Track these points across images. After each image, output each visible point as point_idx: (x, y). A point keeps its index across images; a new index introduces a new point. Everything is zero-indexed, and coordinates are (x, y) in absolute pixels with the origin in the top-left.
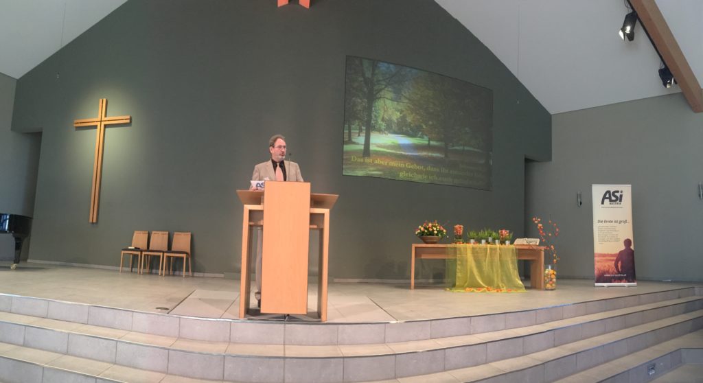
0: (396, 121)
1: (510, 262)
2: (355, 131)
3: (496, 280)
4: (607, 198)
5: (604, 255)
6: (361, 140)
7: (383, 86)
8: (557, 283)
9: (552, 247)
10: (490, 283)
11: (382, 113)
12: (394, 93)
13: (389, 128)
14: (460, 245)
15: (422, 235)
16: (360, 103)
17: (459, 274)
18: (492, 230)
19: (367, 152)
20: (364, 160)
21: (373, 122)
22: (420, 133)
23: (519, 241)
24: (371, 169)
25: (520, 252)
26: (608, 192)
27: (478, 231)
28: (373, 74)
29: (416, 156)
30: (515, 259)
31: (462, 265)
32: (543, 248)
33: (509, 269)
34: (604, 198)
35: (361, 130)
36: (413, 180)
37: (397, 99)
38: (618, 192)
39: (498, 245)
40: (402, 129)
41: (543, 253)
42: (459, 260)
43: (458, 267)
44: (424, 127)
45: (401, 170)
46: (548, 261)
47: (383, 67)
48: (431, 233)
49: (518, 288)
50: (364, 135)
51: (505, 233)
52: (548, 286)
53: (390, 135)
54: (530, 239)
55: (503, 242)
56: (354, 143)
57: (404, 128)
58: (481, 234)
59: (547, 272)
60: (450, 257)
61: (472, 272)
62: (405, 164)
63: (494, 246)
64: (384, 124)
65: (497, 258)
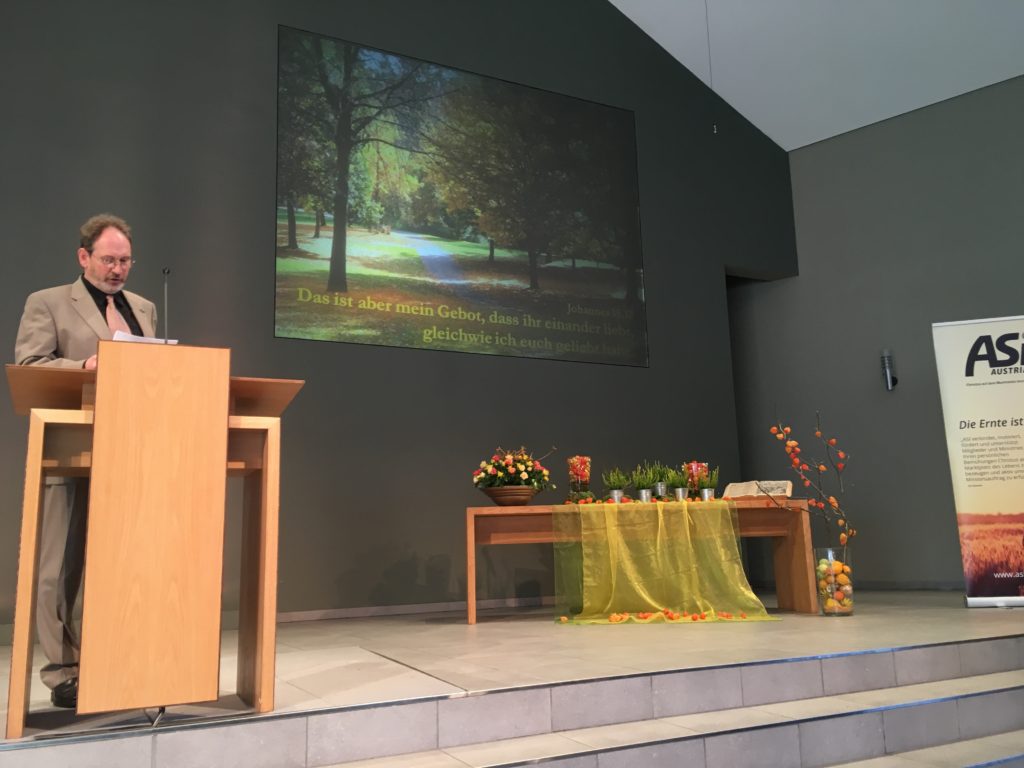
0: (408, 199)
1: (719, 542)
2: (306, 224)
3: (685, 590)
4: (982, 358)
5: (988, 519)
6: (324, 246)
7: (375, 111)
9: (832, 499)
10: (671, 600)
11: (372, 179)
12: (402, 127)
13: (393, 217)
14: (588, 507)
15: (491, 485)
16: (319, 152)
17: (588, 581)
18: (663, 464)
19: (337, 278)
20: (332, 300)
21: (351, 201)
22: (470, 229)
23: (735, 490)
24: (353, 322)
25: (743, 516)
26: (986, 340)
27: (627, 470)
28: (349, 78)
29: (463, 287)
30: (732, 534)
31: (596, 556)
32: (804, 504)
33: (718, 561)
34: (973, 356)
35: (321, 222)
36: (457, 347)
37: (409, 145)
38: (1014, 336)
39: (683, 502)
40: (424, 219)
41: (806, 517)
42: (589, 544)
43: (587, 562)
44: (479, 213)
45: (426, 322)
46: (824, 539)
47: (372, 61)
48: (514, 479)
49: (747, 610)
50: (331, 234)
51: (698, 469)
52: (832, 604)
53: (395, 235)
54: (765, 484)
55: (695, 494)
56: (304, 254)
57: (430, 218)
58: (637, 477)
59: (823, 566)
60: (564, 539)
61: (621, 573)
62: (436, 309)
63: (673, 503)
64: (378, 207)
65: (685, 537)
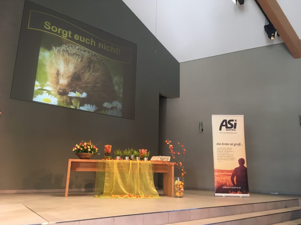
1: (147, 174)
3: (136, 188)
4: (224, 126)
5: (222, 171)
8: (184, 193)
9: (180, 163)
10: (131, 191)
14: (109, 161)
15: (78, 152)
17: (106, 184)
18: (134, 149)
23: (154, 158)
25: (155, 166)
26: (225, 121)
27: (122, 149)
30: (152, 172)
31: (109, 176)
32: (173, 164)
33: (146, 179)
34: (222, 125)
38: (233, 121)
39: (138, 161)
41: (173, 168)
42: (107, 172)
43: (106, 178)
46: (177, 174)
48: (86, 151)
49: (153, 195)
51: (144, 151)
52: (178, 194)
54: (163, 157)
55: (142, 159)
58: (125, 152)
59: (176, 183)
60: (100, 171)
61: (117, 182)
63: (135, 161)
65: (137, 171)
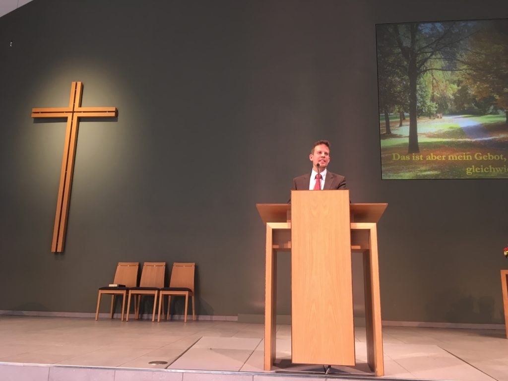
0: (452, 97)
2: (394, 120)
6: (405, 130)
7: (429, 54)
11: (430, 90)
12: (445, 59)
13: (443, 108)
16: (399, 82)
19: (414, 145)
20: (411, 157)
21: (419, 104)
22: (492, 107)
24: (423, 168)
28: (414, 41)
29: (490, 141)
35: (403, 118)
36: (489, 176)
37: (451, 68)
40: (462, 106)
44: (497, 97)
45: (467, 164)
47: (426, 29)
50: (409, 123)
53: (445, 118)
56: (395, 136)
57: (466, 105)
62: (473, 155)
64: (434, 104)
